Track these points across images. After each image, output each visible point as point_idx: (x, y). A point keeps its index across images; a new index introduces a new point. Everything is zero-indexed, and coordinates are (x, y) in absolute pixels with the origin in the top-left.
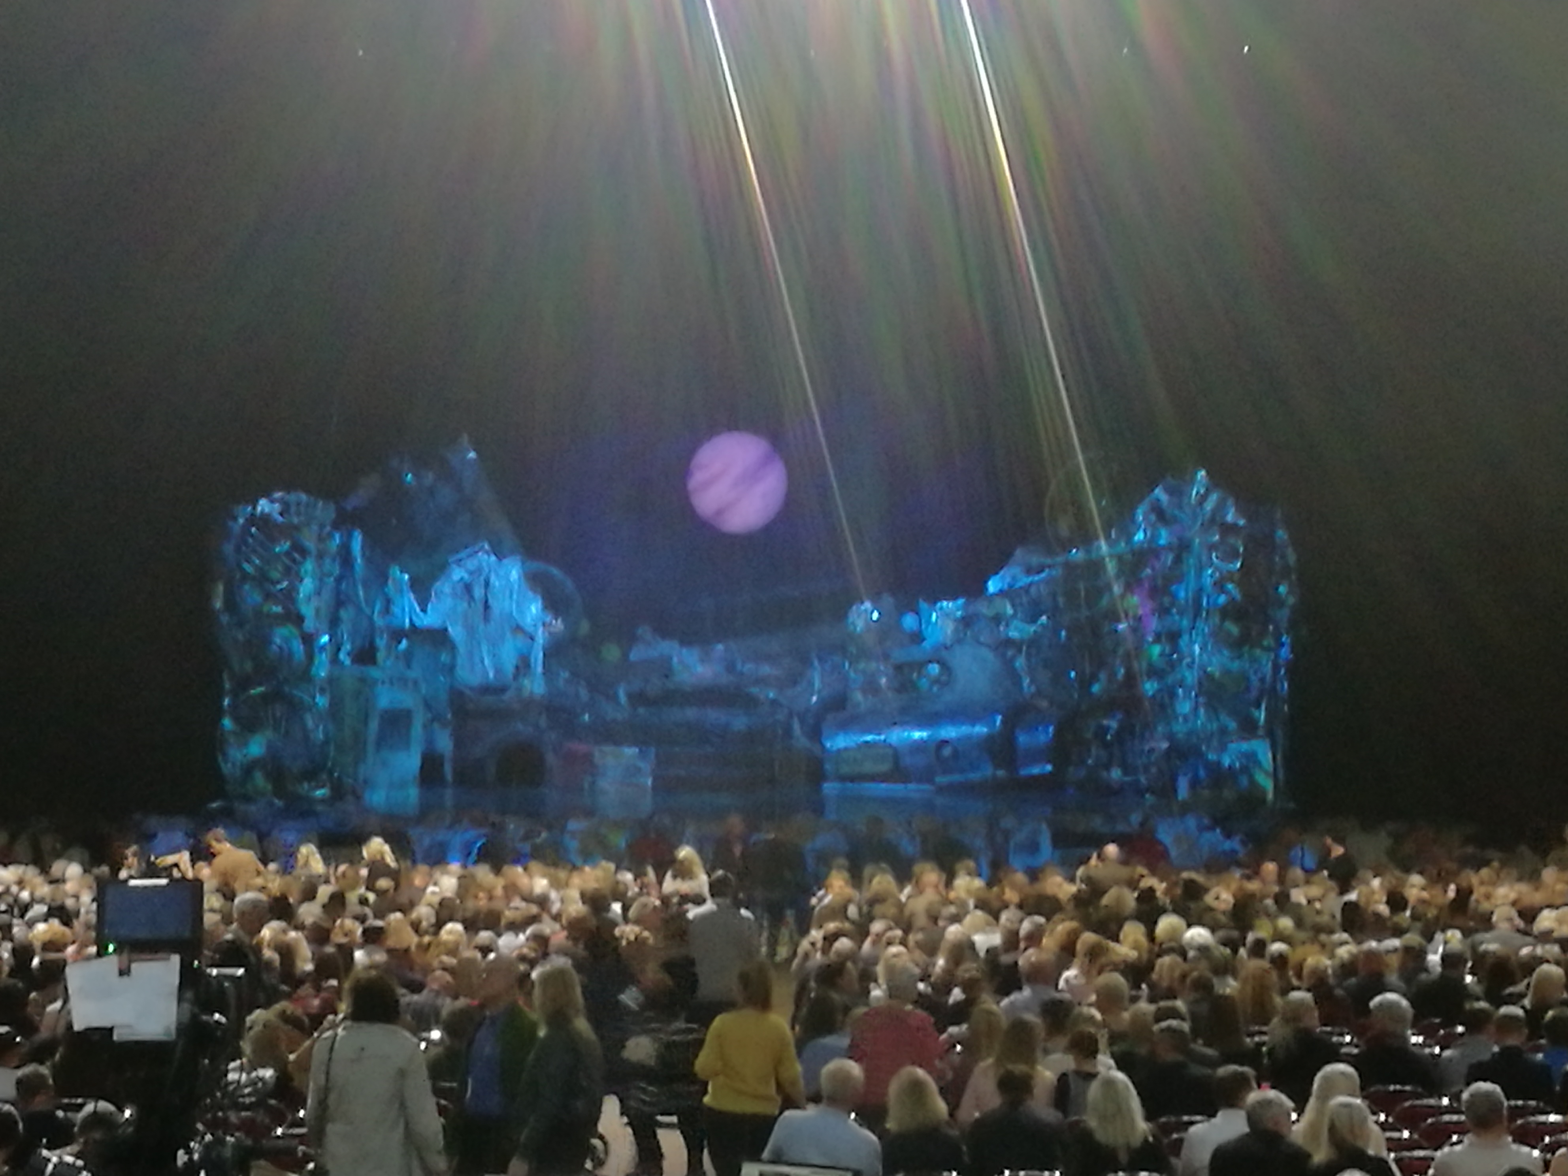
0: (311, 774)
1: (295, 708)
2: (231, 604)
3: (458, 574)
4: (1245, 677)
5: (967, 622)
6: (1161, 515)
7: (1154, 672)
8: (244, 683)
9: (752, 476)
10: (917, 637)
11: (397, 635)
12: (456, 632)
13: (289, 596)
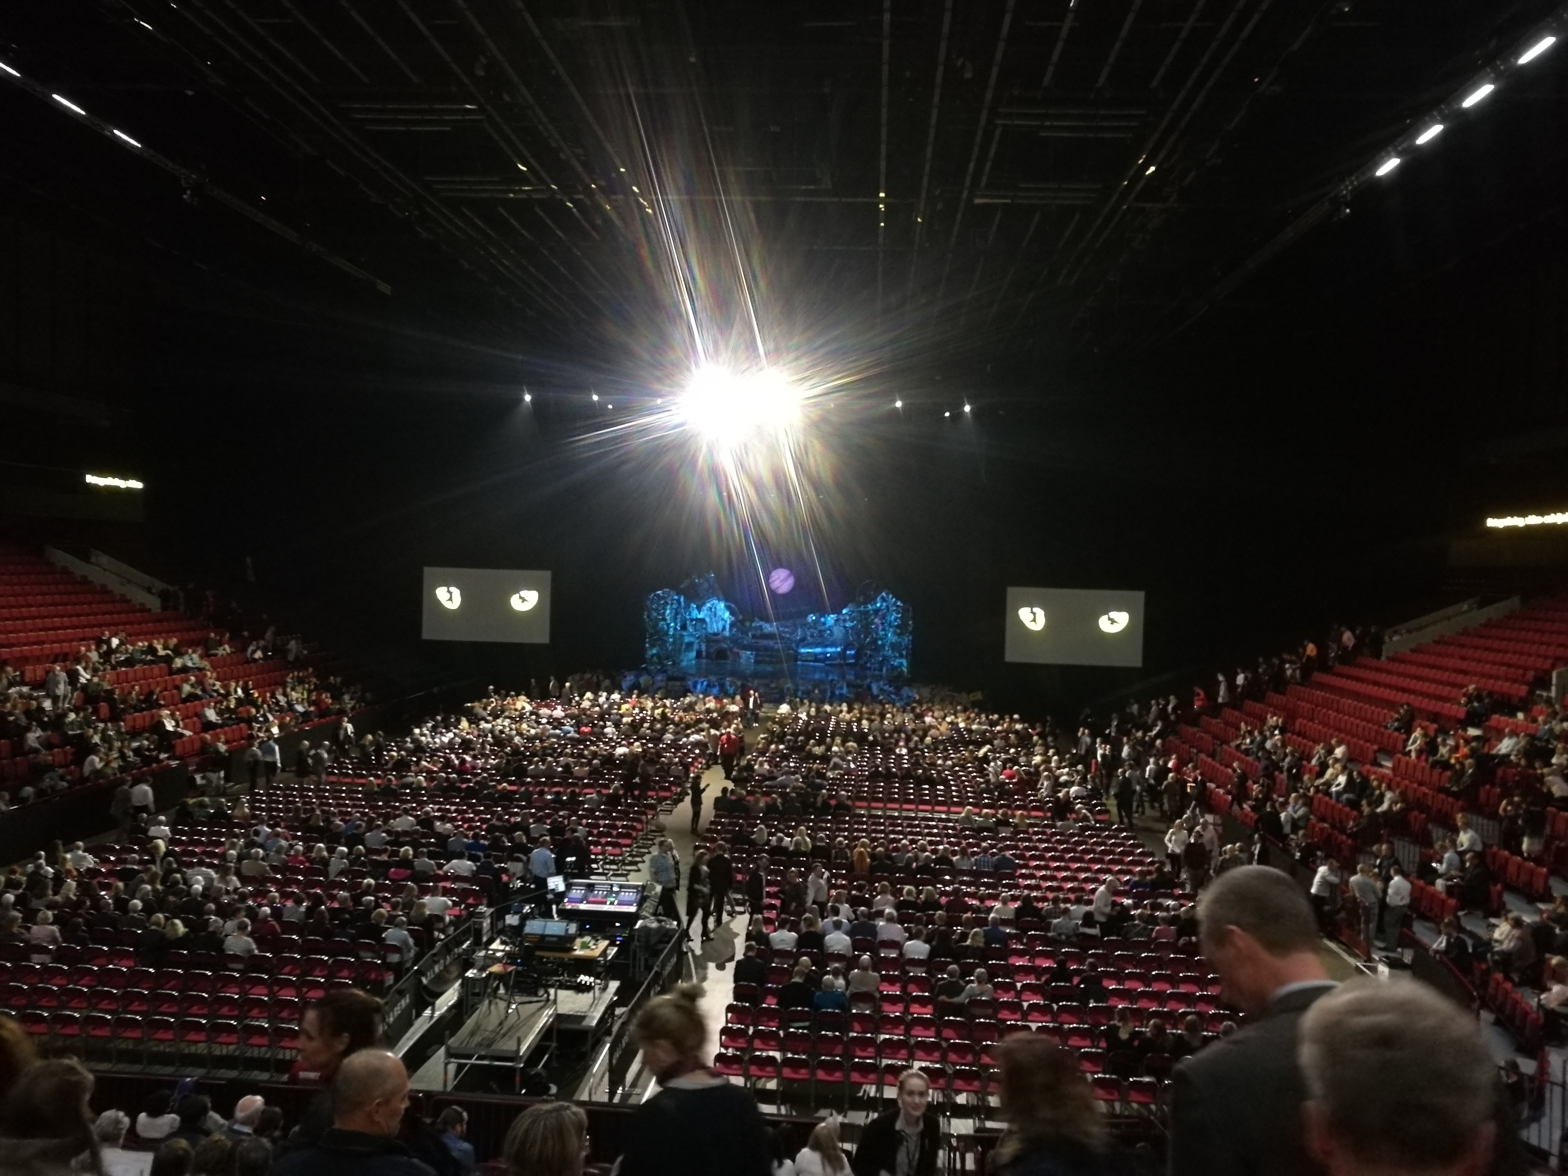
0: (667, 659)
1: (665, 642)
2: (649, 617)
3: (708, 605)
4: (900, 643)
5: (837, 620)
6: (883, 600)
7: (881, 639)
8: (652, 635)
9: (785, 579)
10: (824, 624)
11: (692, 620)
12: (708, 620)
13: (664, 614)
